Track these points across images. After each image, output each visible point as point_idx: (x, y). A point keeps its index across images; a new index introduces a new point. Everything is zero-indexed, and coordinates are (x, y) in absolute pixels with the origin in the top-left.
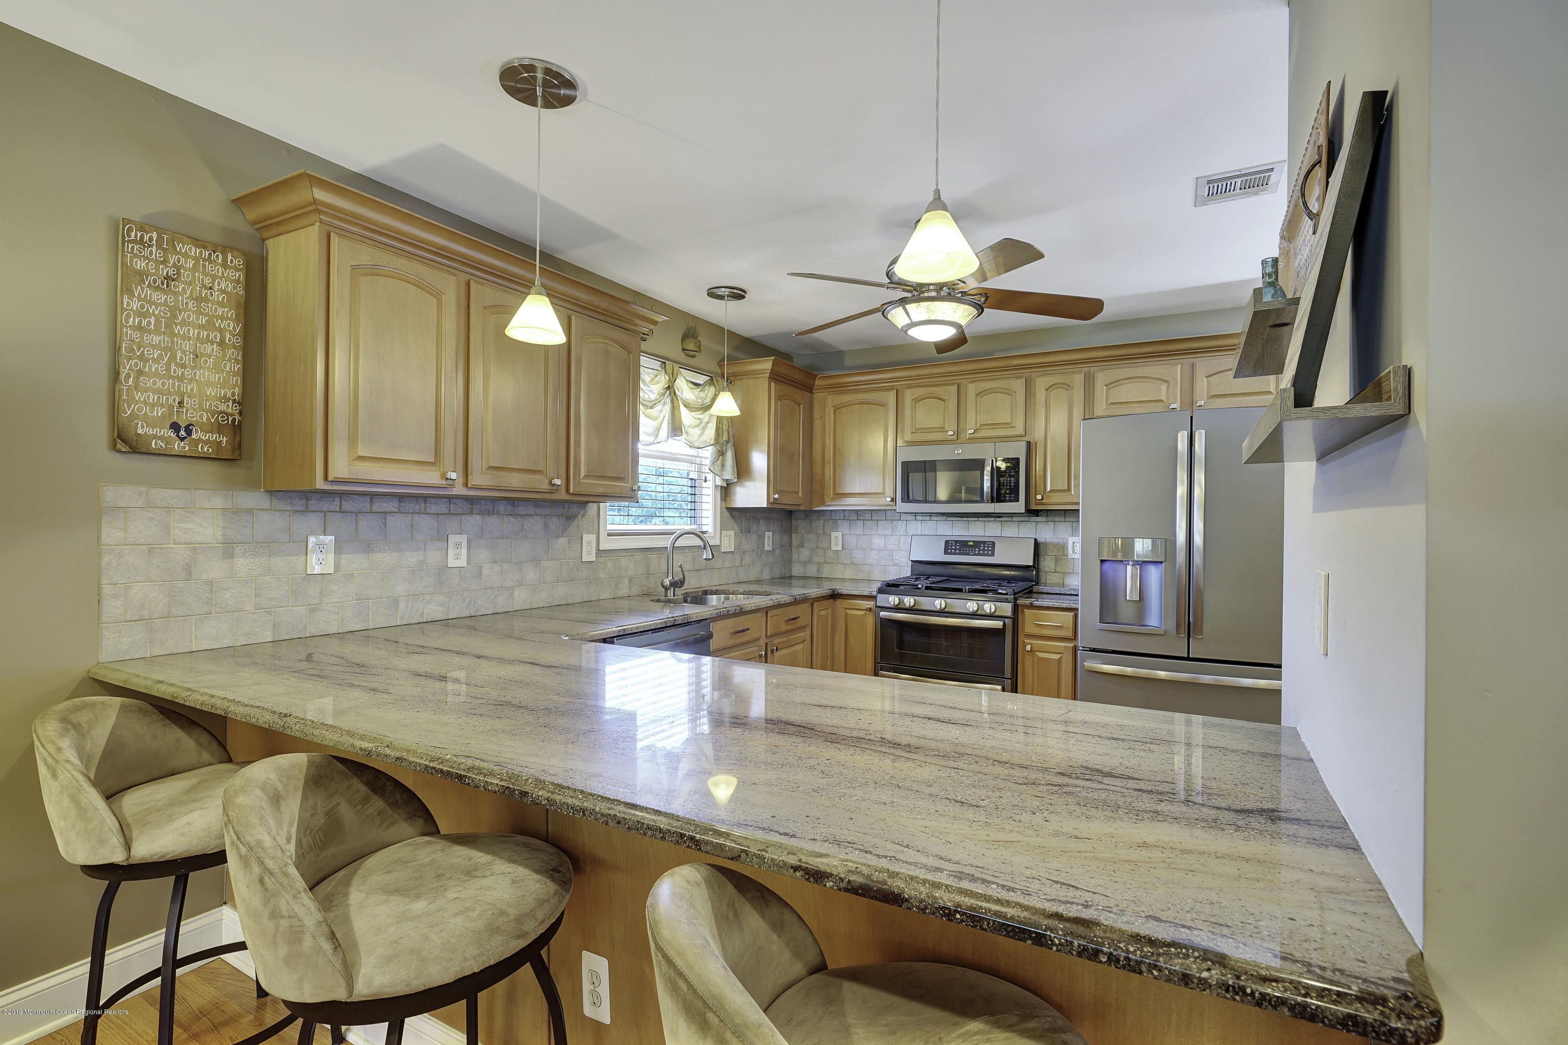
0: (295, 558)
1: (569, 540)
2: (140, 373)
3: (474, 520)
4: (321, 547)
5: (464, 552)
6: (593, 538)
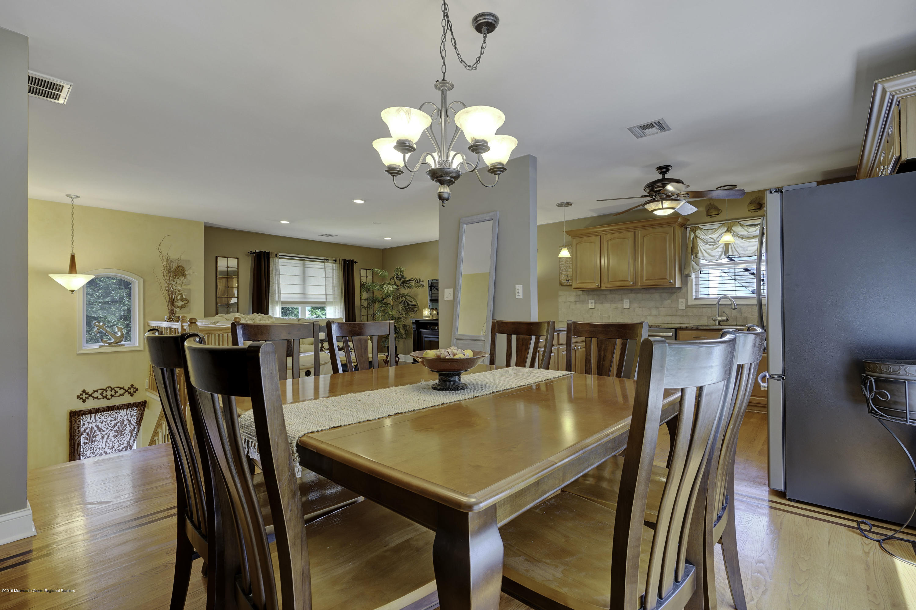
0: (587, 305)
1: (672, 301)
2: (562, 272)
3: (633, 295)
4: (592, 303)
5: (628, 304)
6: (684, 300)
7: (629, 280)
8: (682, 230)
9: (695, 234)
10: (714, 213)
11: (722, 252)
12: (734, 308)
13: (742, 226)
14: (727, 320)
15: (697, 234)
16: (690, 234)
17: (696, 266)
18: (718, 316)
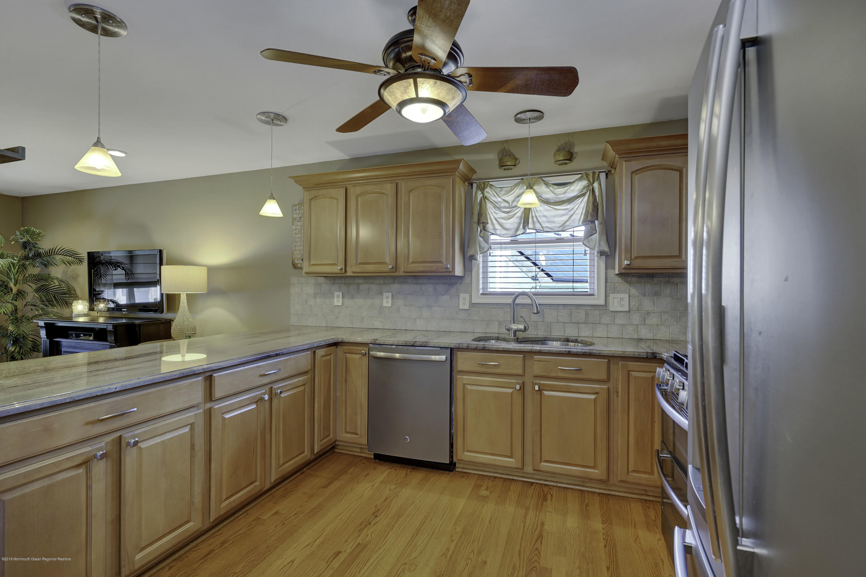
0: (331, 299)
1: (450, 297)
2: (296, 246)
3: (396, 287)
4: (338, 297)
5: (390, 300)
6: (467, 296)
7: (388, 262)
8: (466, 187)
9: (483, 193)
10: (509, 163)
11: (520, 224)
12: (536, 312)
13: (547, 184)
14: (525, 329)
15: (486, 194)
16: (476, 193)
17: (484, 244)
18: (514, 323)
